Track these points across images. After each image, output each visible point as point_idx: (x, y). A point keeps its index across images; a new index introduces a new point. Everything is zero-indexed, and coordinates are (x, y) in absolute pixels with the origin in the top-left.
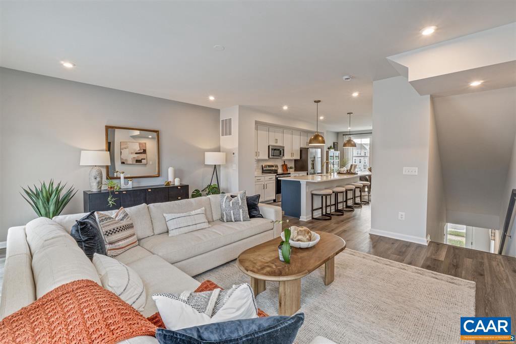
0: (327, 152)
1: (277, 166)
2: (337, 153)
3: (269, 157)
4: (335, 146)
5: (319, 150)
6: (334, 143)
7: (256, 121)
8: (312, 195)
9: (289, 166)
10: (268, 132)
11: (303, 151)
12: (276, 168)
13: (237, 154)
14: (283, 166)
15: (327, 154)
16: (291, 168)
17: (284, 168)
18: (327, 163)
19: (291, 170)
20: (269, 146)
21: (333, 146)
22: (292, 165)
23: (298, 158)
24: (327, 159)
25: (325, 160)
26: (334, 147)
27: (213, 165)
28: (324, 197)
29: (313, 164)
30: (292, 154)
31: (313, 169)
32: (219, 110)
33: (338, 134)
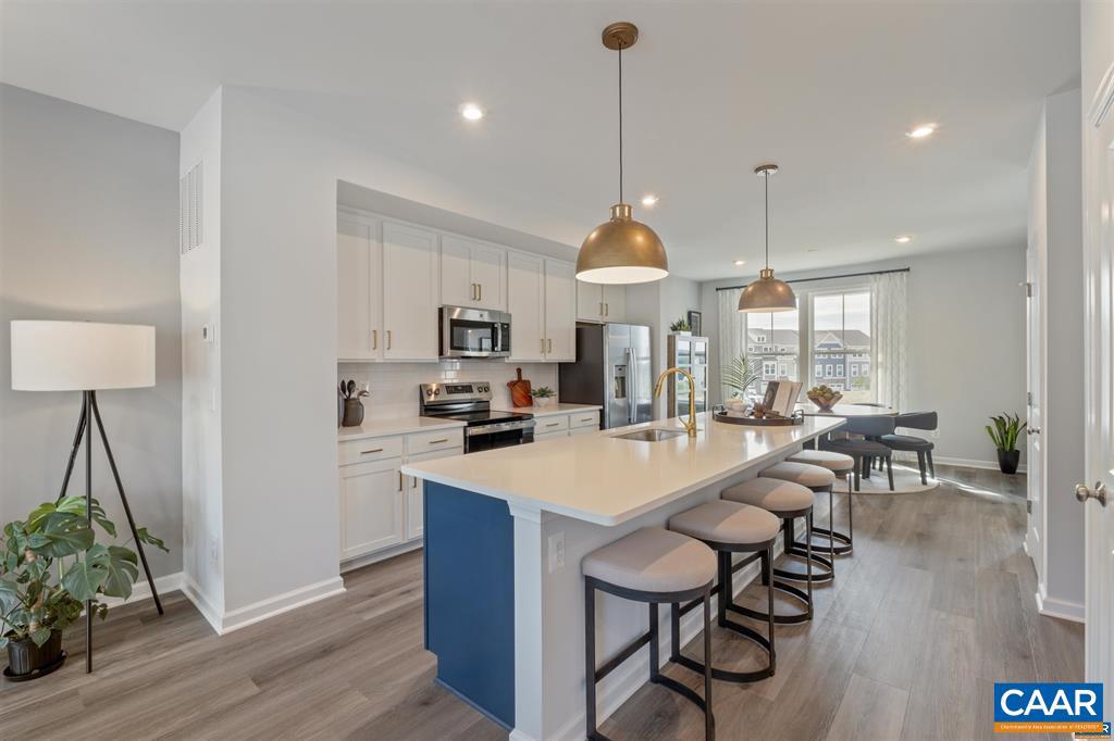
0: (671, 342)
1: (486, 389)
2: (701, 345)
3: (441, 353)
4: (692, 323)
5: (644, 331)
6: (690, 313)
7: (342, 186)
8: (591, 584)
9: (535, 387)
10: (435, 254)
11: (588, 336)
12: (483, 396)
13: (215, 335)
14: (511, 385)
15: (669, 345)
16: (544, 393)
17: (519, 391)
18: (671, 377)
19: (544, 400)
20: (441, 311)
21: (686, 320)
22: (551, 381)
23: (571, 357)
24: (671, 363)
25: (663, 368)
26: (690, 324)
27: (78, 391)
28: (665, 609)
29: (623, 379)
30: (546, 345)
31: (624, 395)
32: (178, 135)
33: (701, 285)
